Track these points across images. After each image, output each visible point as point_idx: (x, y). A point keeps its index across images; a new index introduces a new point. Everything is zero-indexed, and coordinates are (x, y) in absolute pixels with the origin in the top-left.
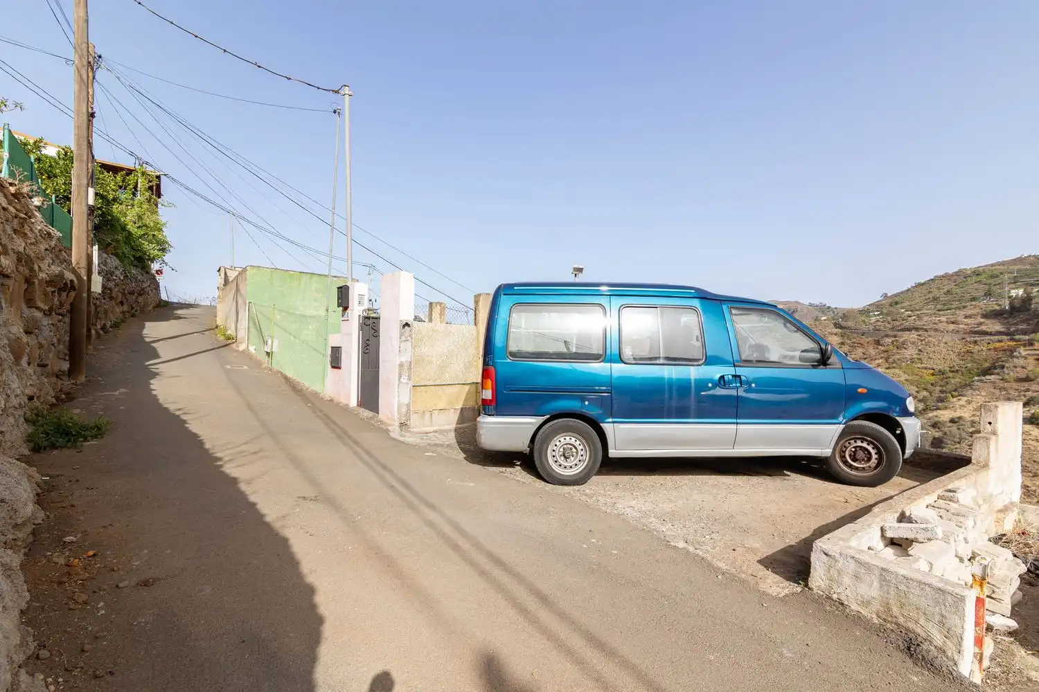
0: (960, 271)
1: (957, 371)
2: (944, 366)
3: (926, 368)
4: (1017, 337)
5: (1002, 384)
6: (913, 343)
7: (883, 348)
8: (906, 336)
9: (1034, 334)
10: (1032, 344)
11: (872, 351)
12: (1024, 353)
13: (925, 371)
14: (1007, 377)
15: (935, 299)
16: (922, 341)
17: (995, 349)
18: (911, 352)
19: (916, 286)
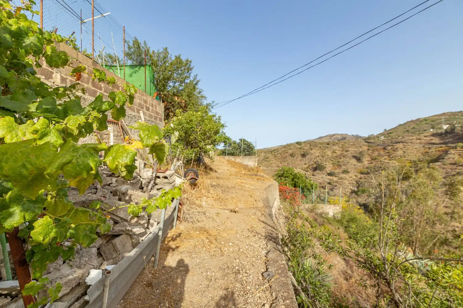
0: (418, 119)
1: (421, 161)
2: (415, 159)
3: (407, 160)
4: (449, 145)
5: (444, 166)
6: (401, 149)
7: (387, 151)
8: (398, 145)
9: (457, 144)
10: (456, 148)
11: (382, 152)
12: (453, 152)
13: (407, 161)
14: (446, 163)
15: (408, 131)
16: (405, 147)
17: (439, 151)
18: (400, 152)
19: (399, 126)
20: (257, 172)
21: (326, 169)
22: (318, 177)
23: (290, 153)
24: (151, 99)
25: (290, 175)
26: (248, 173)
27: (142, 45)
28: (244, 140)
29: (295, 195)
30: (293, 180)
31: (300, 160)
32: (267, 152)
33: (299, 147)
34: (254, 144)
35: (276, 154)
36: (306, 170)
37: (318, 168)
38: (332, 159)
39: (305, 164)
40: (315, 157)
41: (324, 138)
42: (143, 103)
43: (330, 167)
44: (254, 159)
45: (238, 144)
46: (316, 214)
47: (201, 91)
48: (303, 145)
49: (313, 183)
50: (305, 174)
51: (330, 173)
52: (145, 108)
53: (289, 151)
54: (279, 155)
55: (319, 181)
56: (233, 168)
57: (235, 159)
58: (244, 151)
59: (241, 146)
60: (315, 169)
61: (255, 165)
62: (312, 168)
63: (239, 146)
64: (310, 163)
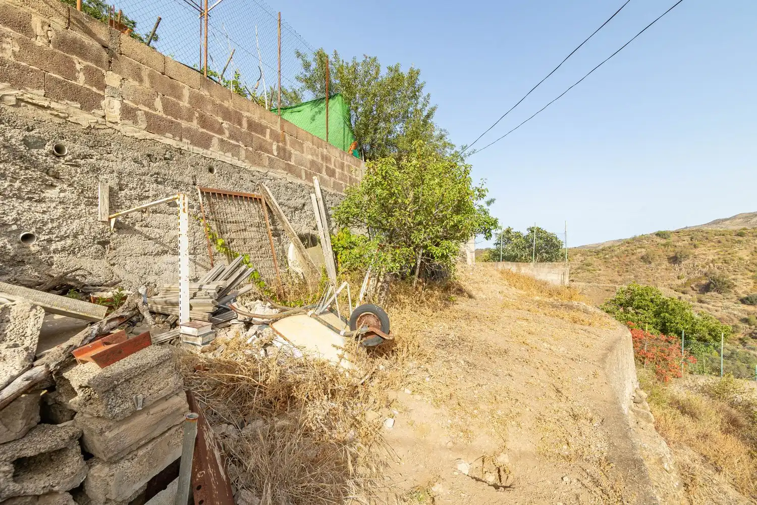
20: (571, 298)
21: (736, 289)
22: (713, 306)
23: (640, 255)
24: (338, 155)
25: (650, 304)
26: (547, 300)
27: (331, 58)
28: (538, 229)
29: (667, 351)
30: (657, 314)
31: (666, 269)
32: (589, 253)
33: (663, 241)
34: (561, 238)
35: (607, 256)
36: (683, 289)
37: (712, 286)
38: (752, 267)
39: (679, 278)
40: (704, 263)
41: (728, 222)
42: (320, 161)
43: (748, 284)
44: (561, 267)
45: (526, 239)
46: (732, 405)
47: (443, 133)
48: (673, 238)
49: (714, 325)
50: (680, 298)
51: (747, 299)
52: (324, 170)
53: (639, 250)
54: (615, 259)
55: (716, 314)
56: (514, 288)
57: (520, 269)
58: (538, 251)
59: (533, 241)
60: (706, 289)
61: (563, 282)
62: (697, 286)
63: (527, 241)
64: (692, 276)
